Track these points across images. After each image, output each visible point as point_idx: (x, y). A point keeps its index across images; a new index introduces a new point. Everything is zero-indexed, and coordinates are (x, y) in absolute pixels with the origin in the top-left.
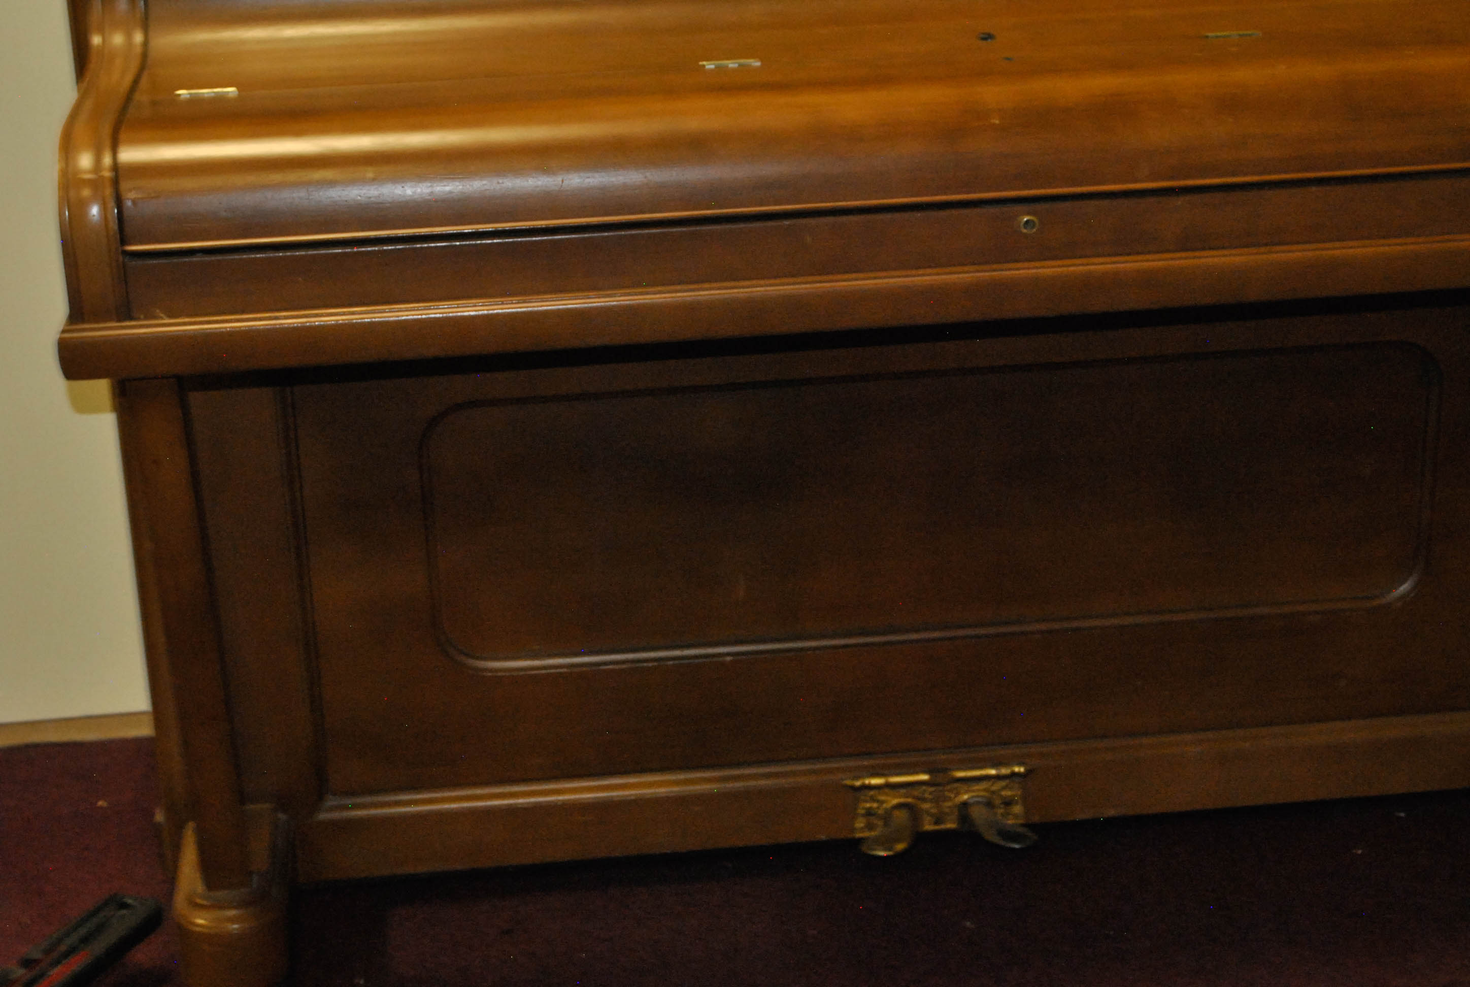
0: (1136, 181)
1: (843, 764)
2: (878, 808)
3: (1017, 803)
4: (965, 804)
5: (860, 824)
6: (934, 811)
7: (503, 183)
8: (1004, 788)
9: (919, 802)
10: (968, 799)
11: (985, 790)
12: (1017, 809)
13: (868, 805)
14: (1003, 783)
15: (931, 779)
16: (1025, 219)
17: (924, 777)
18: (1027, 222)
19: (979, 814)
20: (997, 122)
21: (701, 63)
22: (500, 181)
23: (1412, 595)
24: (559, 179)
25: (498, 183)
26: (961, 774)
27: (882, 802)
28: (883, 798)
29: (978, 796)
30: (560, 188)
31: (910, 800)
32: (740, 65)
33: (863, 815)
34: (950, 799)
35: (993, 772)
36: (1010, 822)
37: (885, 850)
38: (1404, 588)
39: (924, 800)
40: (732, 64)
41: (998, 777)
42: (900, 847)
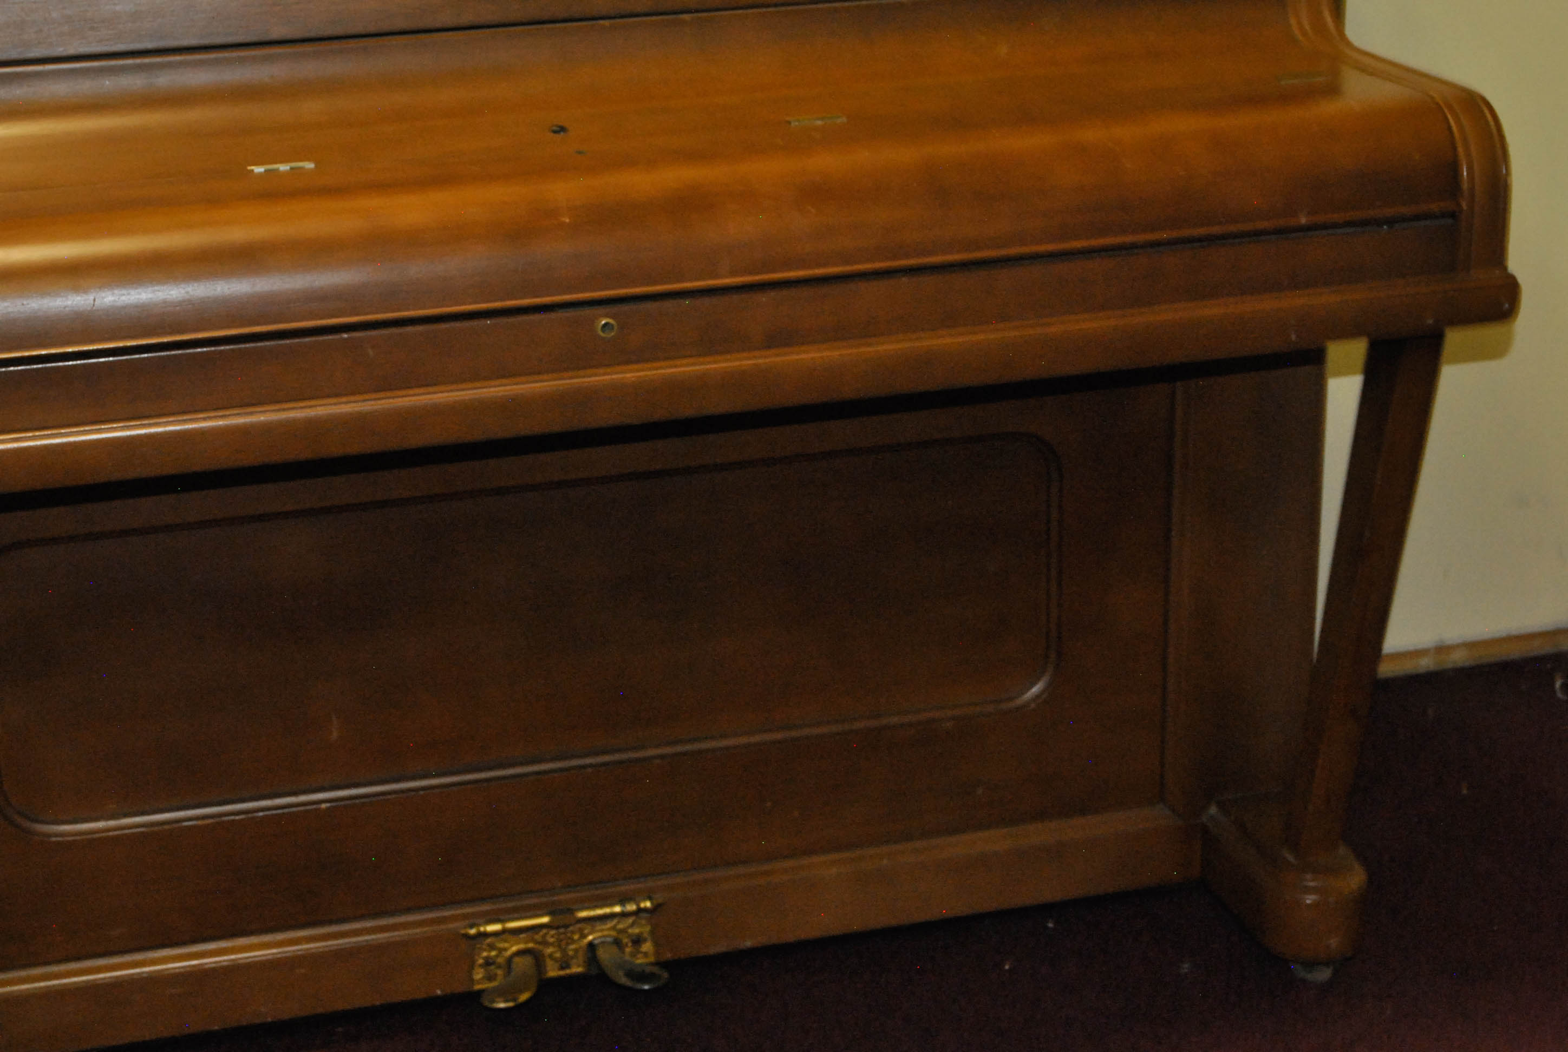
0: (717, 276)
1: (459, 912)
2: (497, 956)
3: (645, 940)
4: (591, 945)
5: (479, 974)
6: (558, 955)
7: (28, 304)
8: (632, 925)
9: (541, 947)
10: (594, 939)
11: (614, 928)
12: (647, 947)
13: (485, 954)
14: (630, 920)
15: (550, 922)
16: (603, 322)
17: (545, 920)
18: (606, 324)
19: (604, 955)
20: (567, 220)
21: (249, 168)
22: (25, 302)
23: (1044, 696)
24: (91, 297)
25: (23, 304)
26: (583, 914)
27: (501, 950)
28: (502, 945)
29: (604, 936)
30: (92, 308)
31: (531, 945)
32: (292, 169)
33: (481, 966)
34: (573, 941)
35: (617, 909)
36: (639, 961)
37: (506, 1001)
38: (1035, 690)
39: (546, 944)
40: (284, 167)
41: (623, 915)
42: (524, 997)
